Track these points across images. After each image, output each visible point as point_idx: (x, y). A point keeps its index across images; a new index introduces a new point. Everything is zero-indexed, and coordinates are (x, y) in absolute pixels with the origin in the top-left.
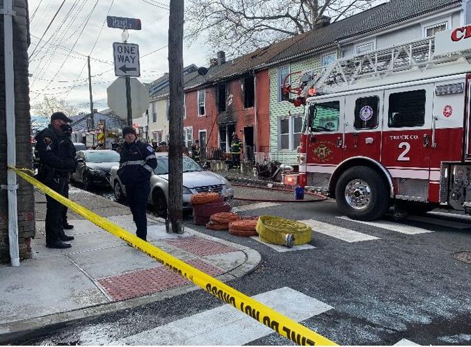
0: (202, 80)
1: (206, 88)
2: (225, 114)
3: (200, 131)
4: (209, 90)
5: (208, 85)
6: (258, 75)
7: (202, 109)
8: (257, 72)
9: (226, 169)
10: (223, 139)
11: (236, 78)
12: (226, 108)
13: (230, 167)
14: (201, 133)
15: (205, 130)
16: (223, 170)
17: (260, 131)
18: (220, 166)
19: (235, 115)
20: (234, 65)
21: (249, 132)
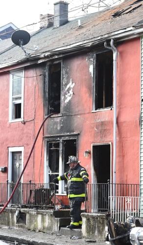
0: (19, 54)
1: (26, 68)
2: (57, 119)
3: (11, 150)
4: (32, 73)
5: (30, 64)
6: (121, 48)
7: (18, 107)
8: (119, 42)
9: (56, 227)
10: (53, 166)
11: (80, 52)
12: (62, 109)
13: (64, 224)
14: (13, 153)
15: (21, 149)
16: (50, 228)
17: (122, 155)
18: (43, 221)
19: (77, 121)
20: (81, 27)
21: (102, 154)
